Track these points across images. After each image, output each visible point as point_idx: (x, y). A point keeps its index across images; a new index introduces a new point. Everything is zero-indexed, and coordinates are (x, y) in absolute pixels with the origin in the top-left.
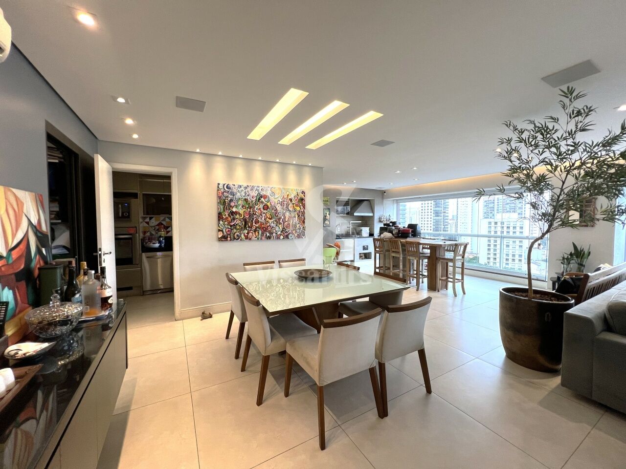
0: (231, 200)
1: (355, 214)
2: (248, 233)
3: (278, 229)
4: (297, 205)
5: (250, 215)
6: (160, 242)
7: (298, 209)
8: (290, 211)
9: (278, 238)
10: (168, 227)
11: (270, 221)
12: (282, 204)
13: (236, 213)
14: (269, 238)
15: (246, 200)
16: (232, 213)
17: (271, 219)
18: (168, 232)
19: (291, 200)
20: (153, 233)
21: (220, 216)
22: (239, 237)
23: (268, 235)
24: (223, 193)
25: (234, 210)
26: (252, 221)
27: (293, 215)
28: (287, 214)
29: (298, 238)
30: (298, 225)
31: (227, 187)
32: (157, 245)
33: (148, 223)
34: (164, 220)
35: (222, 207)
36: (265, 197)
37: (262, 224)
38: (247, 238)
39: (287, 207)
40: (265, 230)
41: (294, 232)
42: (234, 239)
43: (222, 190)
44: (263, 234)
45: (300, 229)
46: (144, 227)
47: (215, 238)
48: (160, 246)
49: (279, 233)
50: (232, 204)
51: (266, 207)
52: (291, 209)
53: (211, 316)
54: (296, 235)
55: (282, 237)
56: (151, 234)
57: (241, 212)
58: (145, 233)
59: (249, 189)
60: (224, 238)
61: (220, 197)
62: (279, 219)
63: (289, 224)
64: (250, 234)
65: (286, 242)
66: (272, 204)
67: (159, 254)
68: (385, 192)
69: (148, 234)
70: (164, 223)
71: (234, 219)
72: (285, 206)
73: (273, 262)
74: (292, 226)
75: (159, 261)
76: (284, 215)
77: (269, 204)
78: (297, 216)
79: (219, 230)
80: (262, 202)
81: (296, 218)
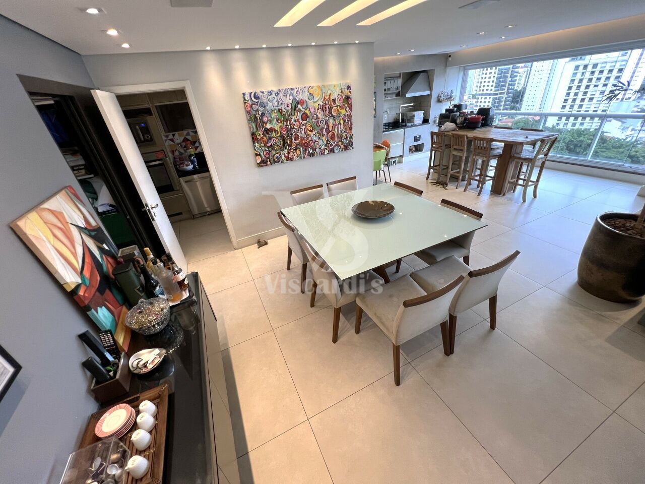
0: (263, 114)
1: (408, 95)
2: (288, 153)
3: (322, 143)
4: (342, 108)
5: (289, 130)
6: (192, 162)
7: (343, 112)
8: (333, 116)
9: (322, 153)
10: (195, 143)
11: (312, 134)
12: (323, 108)
13: (271, 130)
14: (312, 155)
15: (280, 111)
16: (267, 131)
17: (311, 131)
18: (196, 148)
19: (334, 101)
20: (182, 151)
21: (254, 138)
22: (279, 159)
23: (311, 151)
24: (251, 106)
25: (268, 126)
26: (291, 138)
27: (337, 121)
28: (331, 122)
29: (345, 150)
30: (344, 134)
31: (255, 97)
32: (191, 167)
33: (172, 140)
34: (188, 134)
35: (254, 125)
36: (302, 102)
37: (303, 139)
38: (288, 159)
39: (330, 112)
40: (306, 145)
41: (340, 143)
42: (275, 162)
43: (250, 102)
44: (305, 151)
45: (346, 139)
46: (170, 145)
47: (253, 164)
48: (194, 167)
49: (323, 147)
50: (265, 119)
51: (305, 117)
52: (334, 114)
53: (266, 244)
54: (342, 146)
55: (326, 152)
56: (181, 154)
57: (277, 127)
58: (173, 152)
59: (281, 95)
60: (263, 163)
61: (249, 113)
62: (322, 130)
63: (334, 134)
64: (291, 154)
65: (332, 156)
66: (312, 111)
67: (195, 176)
68: (450, 56)
69: (177, 153)
70: (189, 137)
71: (270, 138)
72: (327, 111)
73: (321, 186)
74: (338, 136)
75: (198, 183)
76: (327, 123)
77: (307, 112)
78: (342, 123)
79: (257, 155)
80: (300, 111)
81: (342, 125)
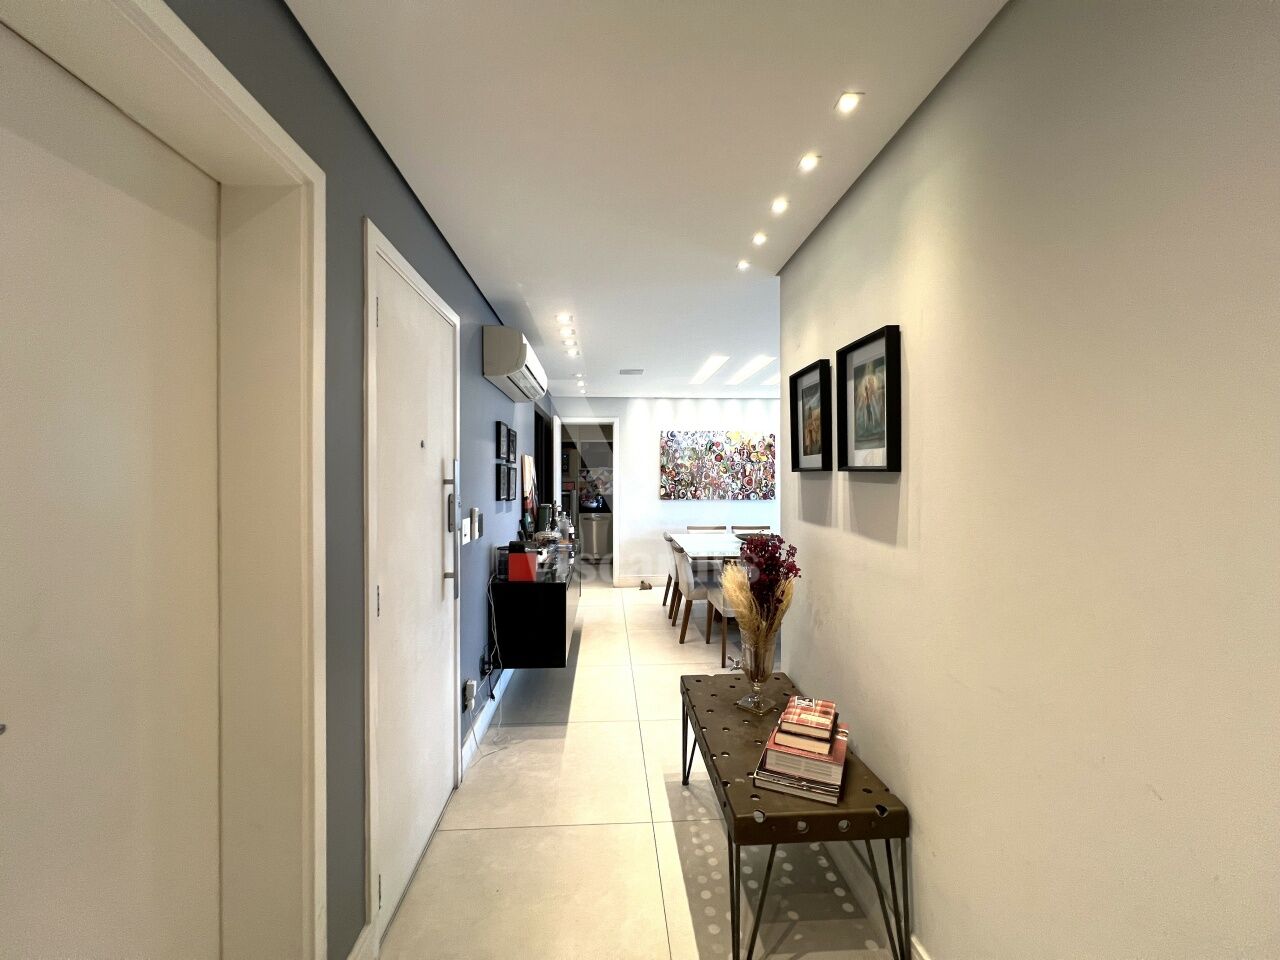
0: (676, 451)
2: (696, 491)
3: (736, 486)
4: (763, 454)
5: (699, 468)
6: (598, 501)
7: (764, 459)
8: (752, 462)
9: (735, 498)
10: (606, 483)
11: (725, 475)
12: (740, 452)
13: (682, 466)
14: (722, 497)
15: (693, 449)
16: (677, 466)
17: (726, 473)
18: (606, 489)
19: (754, 447)
20: (591, 490)
21: (663, 468)
22: (684, 495)
23: (722, 493)
24: (666, 443)
25: (679, 462)
26: (701, 476)
27: (756, 467)
28: (748, 467)
29: (765, 498)
30: (764, 482)
31: (671, 435)
32: (595, 505)
33: (584, 477)
34: (602, 474)
35: (665, 459)
36: (718, 444)
37: (714, 479)
38: (694, 496)
39: (748, 457)
40: (717, 487)
41: (758, 490)
42: (679, 497)
43: (666, 439)
44: (714, 491)
45: (766, 487)
46: (581, 482)
47: (657, 497)
48: (598, 506)
49: (737, 491)
50: (677, 455)
51: (719, 458)
52: (753, 459)
53: (650, 588)
54: (761, 494)
55: (740, 497)
56: (589, 492)
57: (688, 464)
58: (581, 490)
59: (697, 435)
60: (666, 496)
61: (663, 448)
62: (737, 473)
63: (751, 480)
64: (698, 492)
65: (747, 502)
66: (728, 453)
67: (593, 515)
69: (585, 491)
70: (602, 477)
71: (678, 474)
72: (745, 456)
73: (724, 528)
74: (756, 482)
75: (594, 523)
76: (744, 467)
77: (723, 454)
78: (762, 469)
79: (662, 487)
80: (714, 452)
81: (762, 472)
